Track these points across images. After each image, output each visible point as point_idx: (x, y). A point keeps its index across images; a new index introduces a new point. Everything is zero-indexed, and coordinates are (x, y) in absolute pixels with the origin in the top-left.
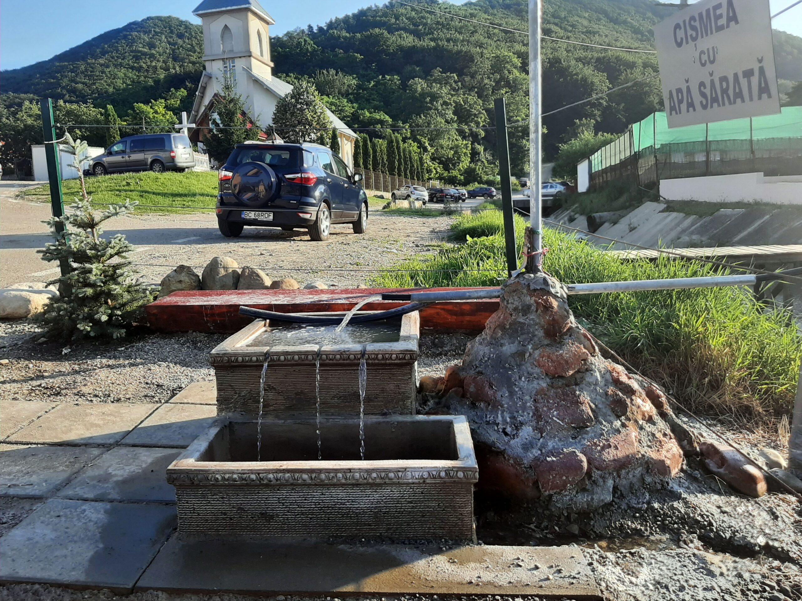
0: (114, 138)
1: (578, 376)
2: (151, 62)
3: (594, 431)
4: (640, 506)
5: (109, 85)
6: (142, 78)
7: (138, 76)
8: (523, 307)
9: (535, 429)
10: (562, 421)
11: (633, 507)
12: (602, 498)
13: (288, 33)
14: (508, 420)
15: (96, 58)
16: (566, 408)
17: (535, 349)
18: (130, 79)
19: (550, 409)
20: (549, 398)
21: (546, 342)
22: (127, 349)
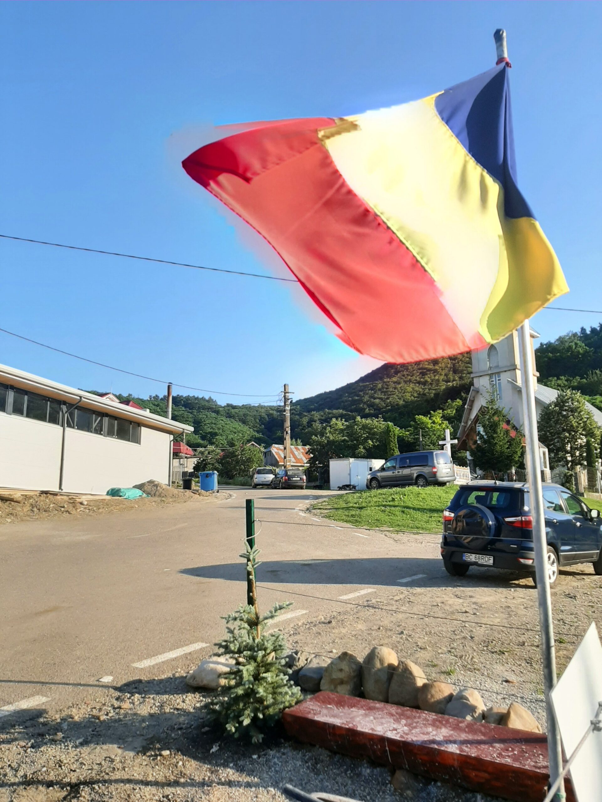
0: (394, 450)
2: (435, 376)
5: (400, 399)
6: (427, 391)
7: (423, 389)
13: (560, 338)
15: (390, 377)
18: (417, 392)
22: (259, 757)
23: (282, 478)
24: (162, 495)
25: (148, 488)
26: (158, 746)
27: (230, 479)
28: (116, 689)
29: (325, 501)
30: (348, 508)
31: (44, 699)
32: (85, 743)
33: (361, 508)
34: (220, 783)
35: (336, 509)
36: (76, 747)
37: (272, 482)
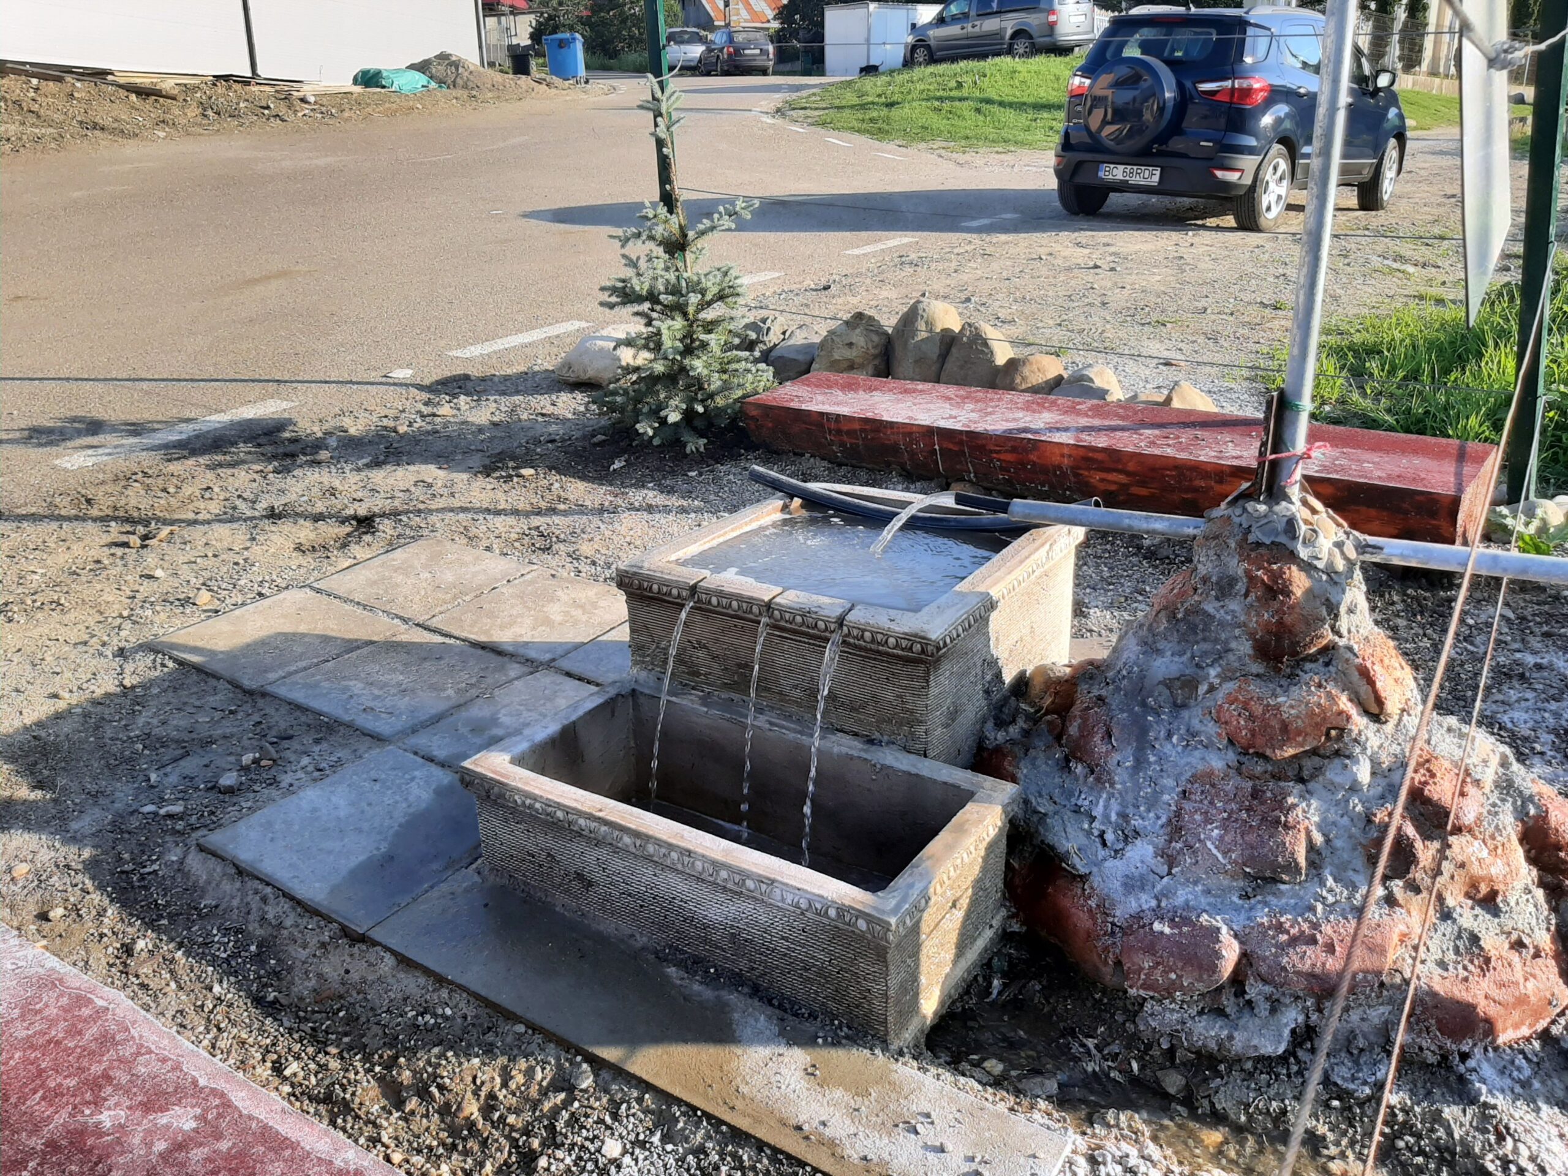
1: (1308, 764)
3: (1296, 895)
4: (1352, 1086)
8: (1220, 579)
9: (1161, 853)
10: (1225, 854)
11: (1336, 1084)
12: (1255, 1042)
14: (1114, 817)
16: (1246, 828)
17: (1225, 678)
19: (1208, 821)
20: (1217, 795)
21: (1256, 668)
22: (701, 474)
23: (722, 49)
24: (471, 85)
25: (438, 70)
26: (511, 464)
27: (611, 58)
28: (421, 388)
29: (814, 94)
30: (863, 107)
31: (285, 405)
32: (377, 464)
33: (890, 105)
34: (632, 508)
35: (838, 108)
36: (359, 470)
37: (700, 61)
